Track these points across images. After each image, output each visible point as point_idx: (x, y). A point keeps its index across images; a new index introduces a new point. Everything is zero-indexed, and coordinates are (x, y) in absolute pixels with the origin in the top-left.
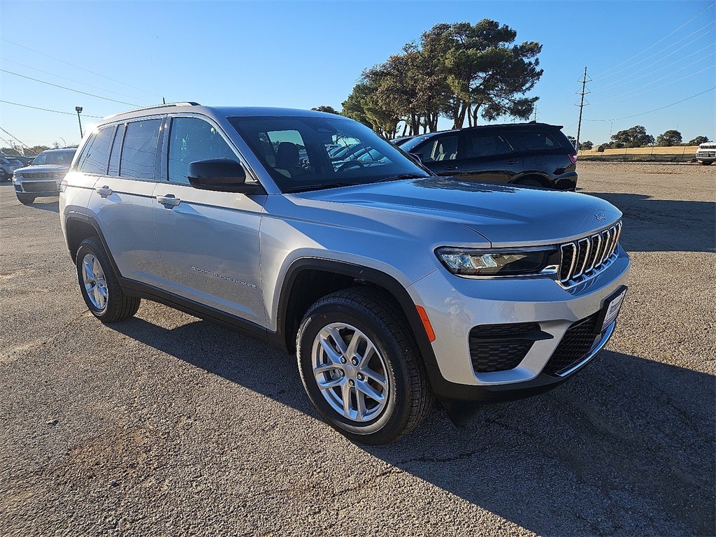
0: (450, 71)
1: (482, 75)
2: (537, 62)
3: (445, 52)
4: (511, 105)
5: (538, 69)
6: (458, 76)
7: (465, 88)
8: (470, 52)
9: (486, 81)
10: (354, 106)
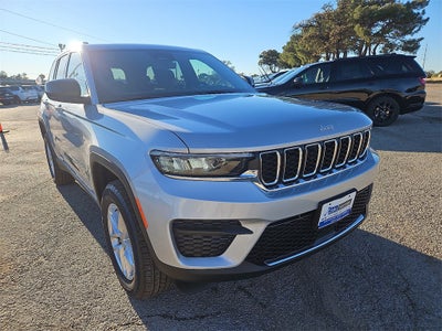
0: (357, 21)
1: (381, 23)
2: (424, 13)
3: (353, 8)
4: (402, 44)
5: (424, 17)
6: (362, 25)
7: (368, 33)
8: (372, 7)
9: (384, 28)
10: (290, 49)
